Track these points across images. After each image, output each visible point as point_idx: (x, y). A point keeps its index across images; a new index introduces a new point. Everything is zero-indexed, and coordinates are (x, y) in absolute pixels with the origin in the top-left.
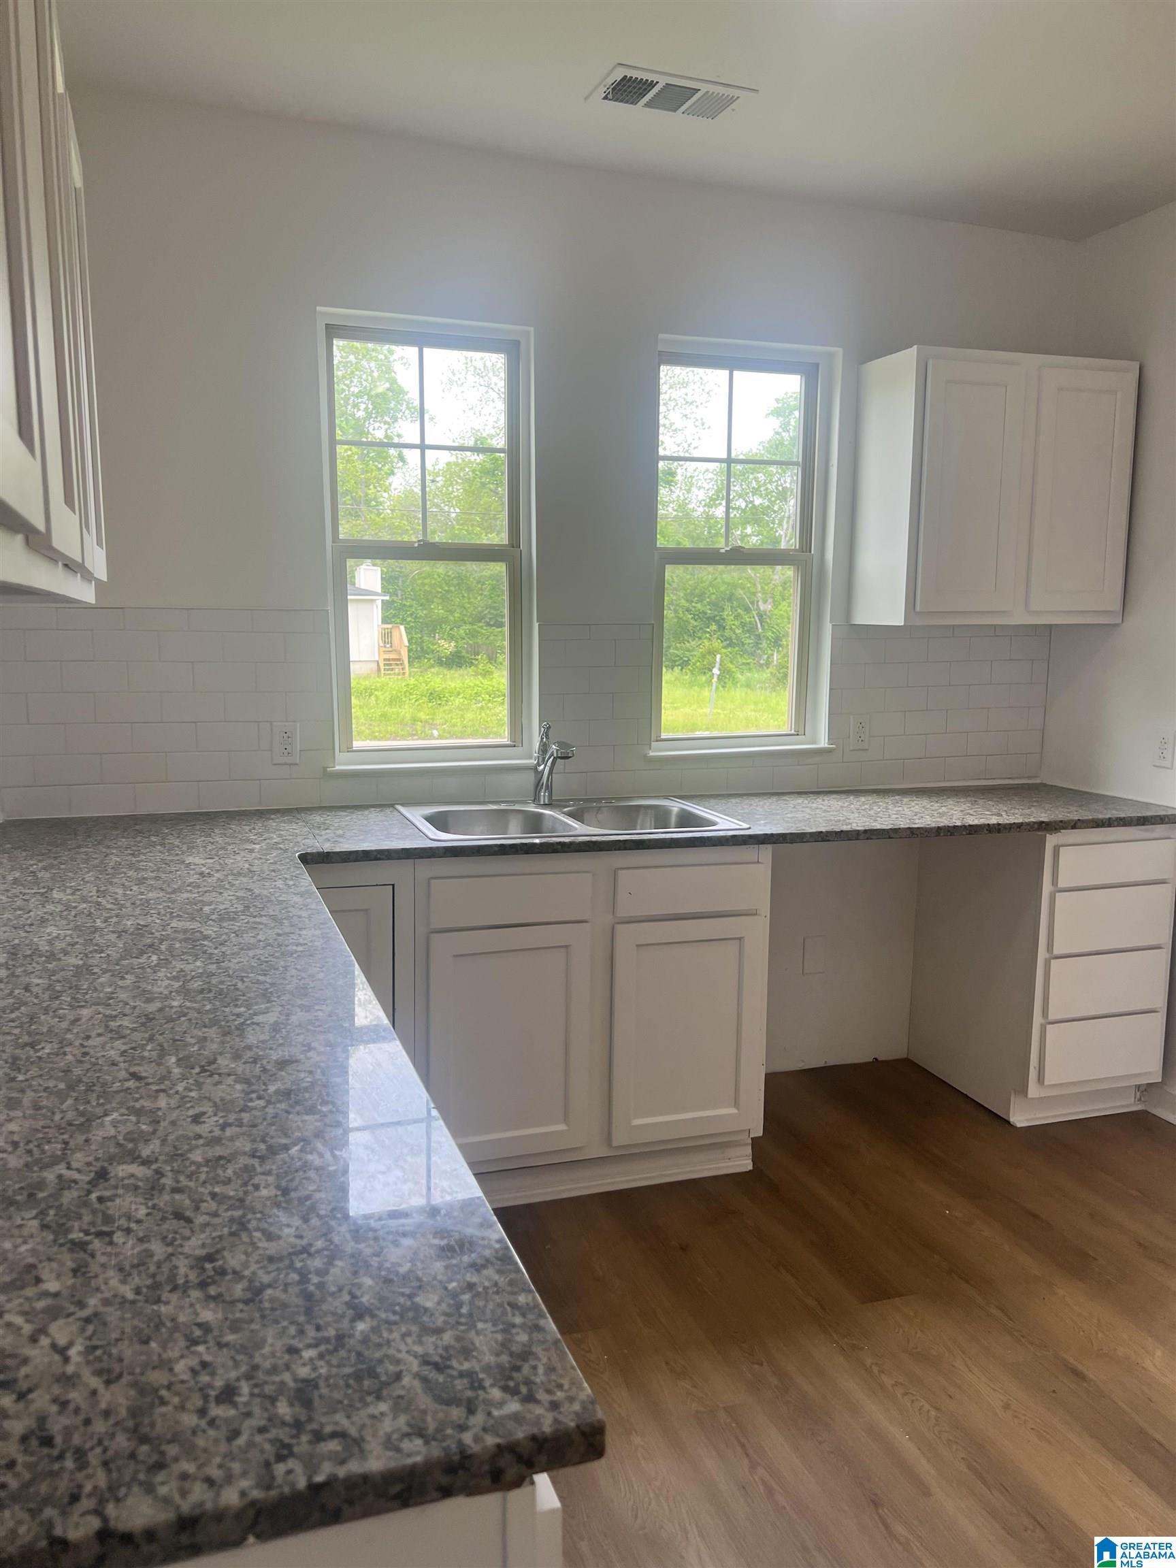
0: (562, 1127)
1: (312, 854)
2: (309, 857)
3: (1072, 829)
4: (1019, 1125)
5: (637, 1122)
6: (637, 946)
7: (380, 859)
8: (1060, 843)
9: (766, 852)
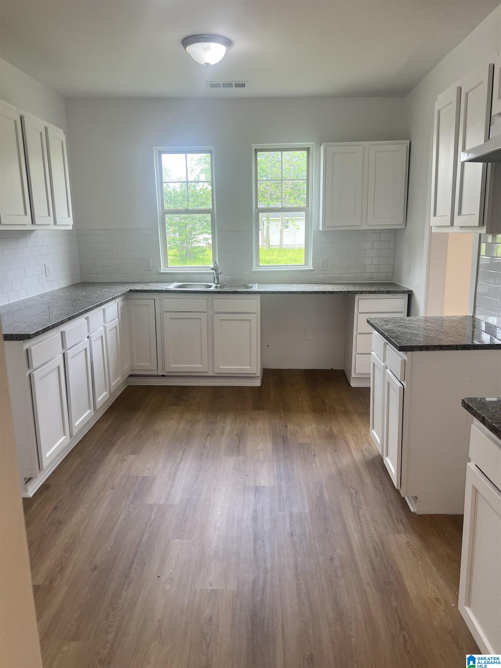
0: (201, 366)
1: (133, 290)
2: (132, 291)
3: (360, 294)
4: (353, 386)
5: (221, 367)
6: (220, 320)
7: (149, 292)
8: (360, 298)
9: (258, 297)
